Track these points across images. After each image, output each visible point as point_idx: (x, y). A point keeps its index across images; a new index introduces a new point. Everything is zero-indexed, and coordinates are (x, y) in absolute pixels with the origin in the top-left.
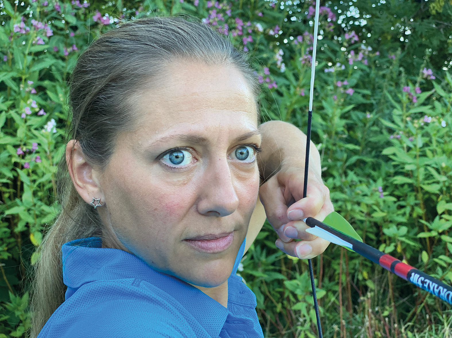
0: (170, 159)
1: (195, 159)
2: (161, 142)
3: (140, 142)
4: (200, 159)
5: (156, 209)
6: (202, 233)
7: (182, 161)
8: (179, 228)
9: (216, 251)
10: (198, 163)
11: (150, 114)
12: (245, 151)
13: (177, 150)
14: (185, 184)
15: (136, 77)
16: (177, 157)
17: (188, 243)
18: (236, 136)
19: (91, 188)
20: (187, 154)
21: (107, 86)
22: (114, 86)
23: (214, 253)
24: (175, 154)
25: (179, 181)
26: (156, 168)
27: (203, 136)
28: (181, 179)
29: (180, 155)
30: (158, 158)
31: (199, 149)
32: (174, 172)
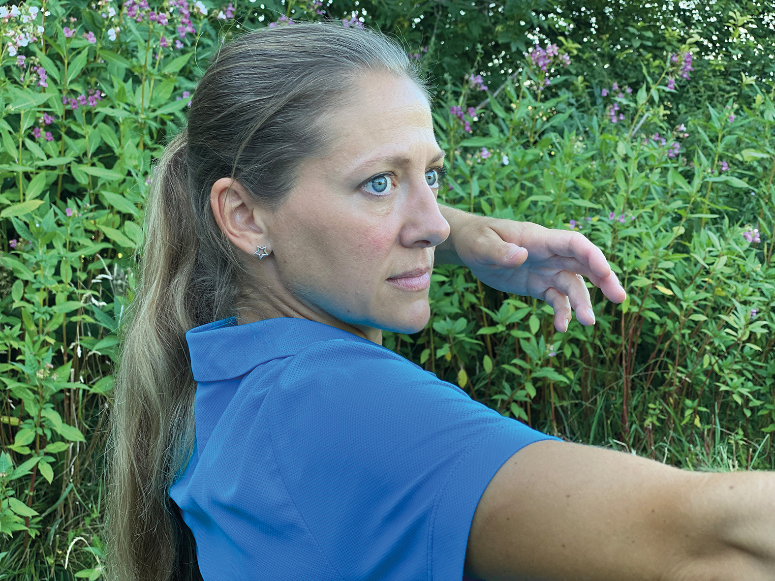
0: (373, 186)
1: (394, 185)
2: (366, 166)
3: (337, 170)
4: (399, 185)
5: (360, 246)
6: (410, 268)
7: (385, 188)
8: (386, 265)
9: (421, 288)
10: (397, 189)
11: (347, 135)
12: (432, 176)
13: (382, 176)
14: (388, 214)
15: (326, 93)
16: (380, 184)
17: (391, 283)
18: (432, 157)
19: (253, 236)
20: (388, 179)
21: (286, 107)
22: (296, 107)
23: (418, 291)
24: (377, 181)
25: (383, 210)
26: (357, 198)
27: (407, 157)
28: (384, 208)
29: (383, 181)
30: (359, 187)
31: (399, 172)
32: (379, 201)
